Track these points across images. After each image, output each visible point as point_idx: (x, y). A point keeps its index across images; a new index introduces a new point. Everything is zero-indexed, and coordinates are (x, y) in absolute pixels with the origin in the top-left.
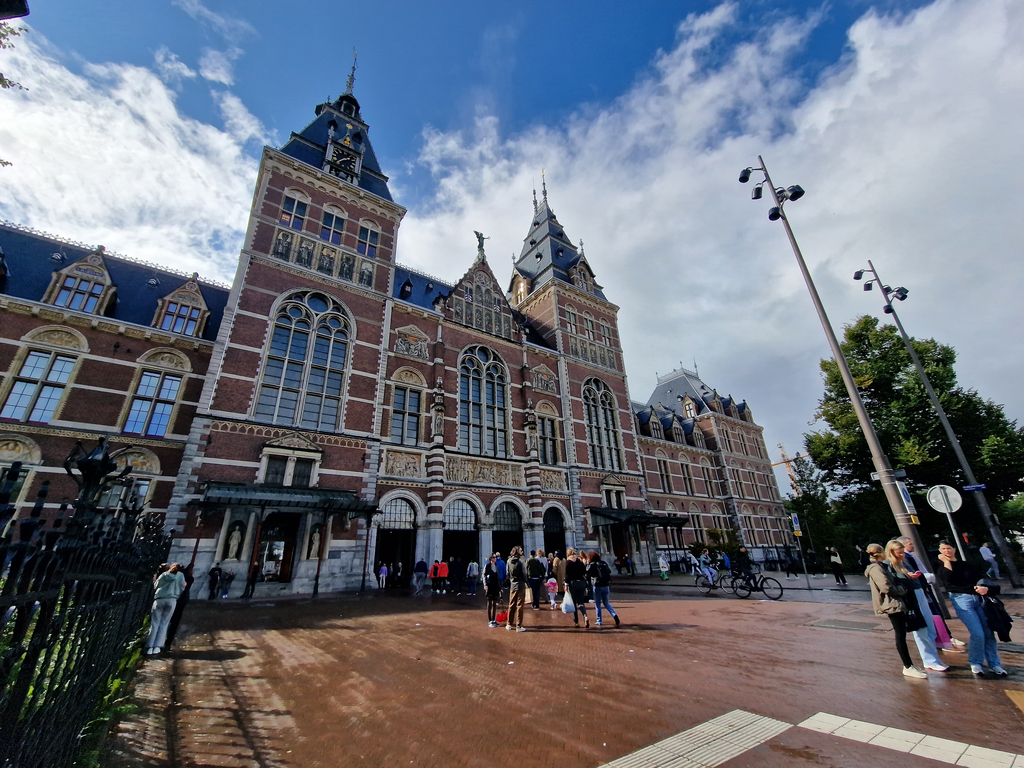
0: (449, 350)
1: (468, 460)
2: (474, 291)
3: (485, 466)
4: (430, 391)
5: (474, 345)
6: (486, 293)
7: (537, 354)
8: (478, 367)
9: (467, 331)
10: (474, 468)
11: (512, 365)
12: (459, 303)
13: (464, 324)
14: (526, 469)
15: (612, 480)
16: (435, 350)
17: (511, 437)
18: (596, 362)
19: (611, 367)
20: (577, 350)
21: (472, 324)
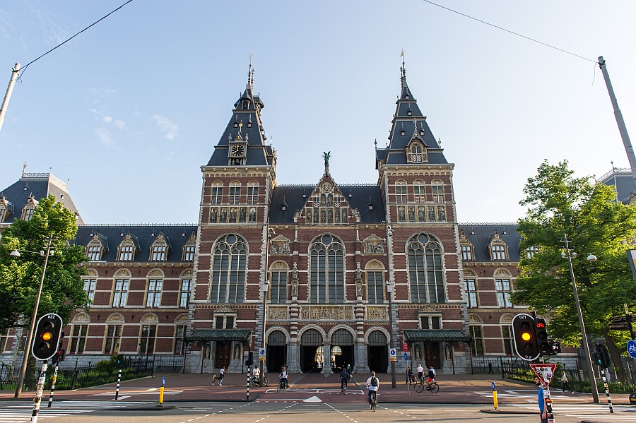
0: (302, 244)
1: (315, 307)
2: (320, 199)
3: (326, 309)
4: (291, 271)
5: (319, 236)
6: (328, 197)
7: (367, 229)
8: (323, 249)
9: (315, 228)
10: (320, 311)
11: (347, 242)
12: (309, 211)
13: (313, 224)
14: (355, 308)
15: (429, 310)
16: (294, 247)
17: (345, 289)
18: (424, 220)
19: (440, 220)
20: (404, 215)
21: (318, 222)
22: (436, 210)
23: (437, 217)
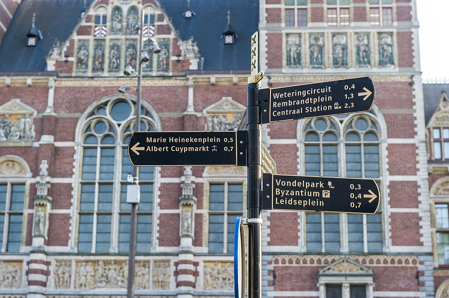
0: (64, 119)
1: (87, 262)
2: (109, 18)
3: (111, 267)
4: (33, 181)
5: (103, 101)
6: (128, 14)
7: (213, 85)
8: (110, 131)
9: (94, 83)
10: (96, 271)
11: (166, 115)
12: (83, 45)
13: (90, 74)
14: (176, 264)
15: (346, 268)
16: (44, 125)
17: (156, 221)
18: (344, 64)
19: (381, 63)
20: (299, 54)
21: (102, 70)
22: (374, 42)
23: (375, 57)
